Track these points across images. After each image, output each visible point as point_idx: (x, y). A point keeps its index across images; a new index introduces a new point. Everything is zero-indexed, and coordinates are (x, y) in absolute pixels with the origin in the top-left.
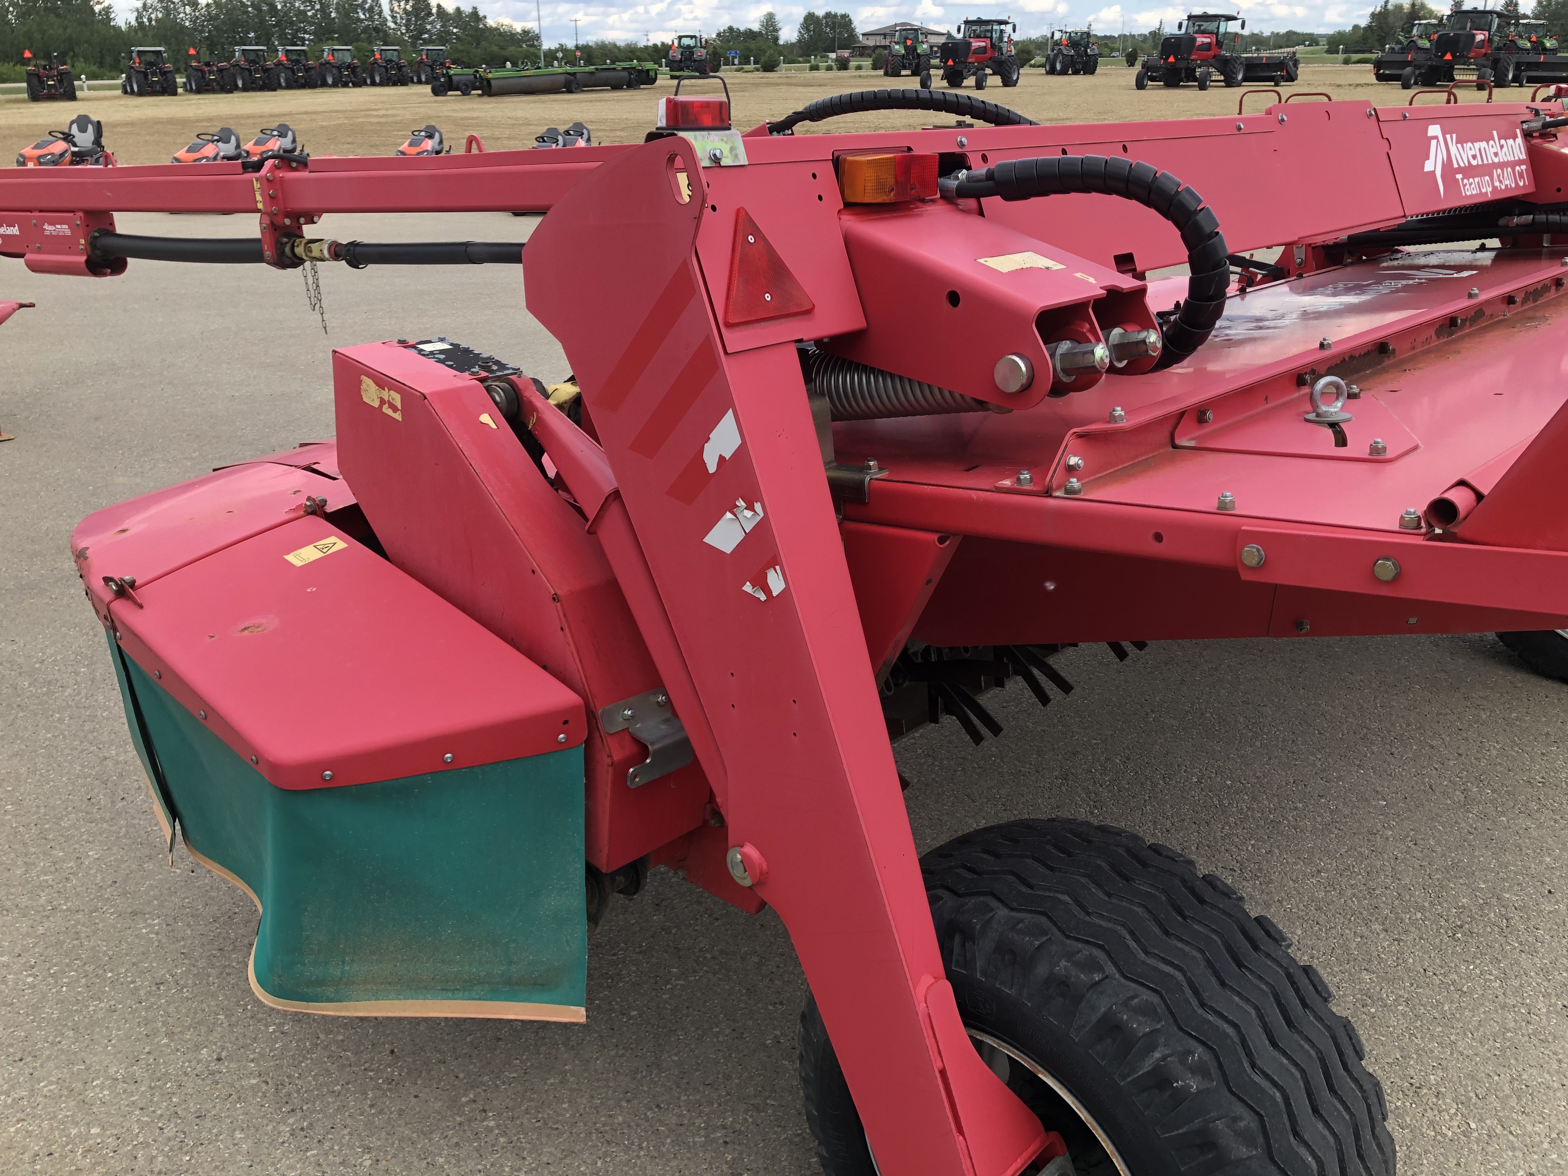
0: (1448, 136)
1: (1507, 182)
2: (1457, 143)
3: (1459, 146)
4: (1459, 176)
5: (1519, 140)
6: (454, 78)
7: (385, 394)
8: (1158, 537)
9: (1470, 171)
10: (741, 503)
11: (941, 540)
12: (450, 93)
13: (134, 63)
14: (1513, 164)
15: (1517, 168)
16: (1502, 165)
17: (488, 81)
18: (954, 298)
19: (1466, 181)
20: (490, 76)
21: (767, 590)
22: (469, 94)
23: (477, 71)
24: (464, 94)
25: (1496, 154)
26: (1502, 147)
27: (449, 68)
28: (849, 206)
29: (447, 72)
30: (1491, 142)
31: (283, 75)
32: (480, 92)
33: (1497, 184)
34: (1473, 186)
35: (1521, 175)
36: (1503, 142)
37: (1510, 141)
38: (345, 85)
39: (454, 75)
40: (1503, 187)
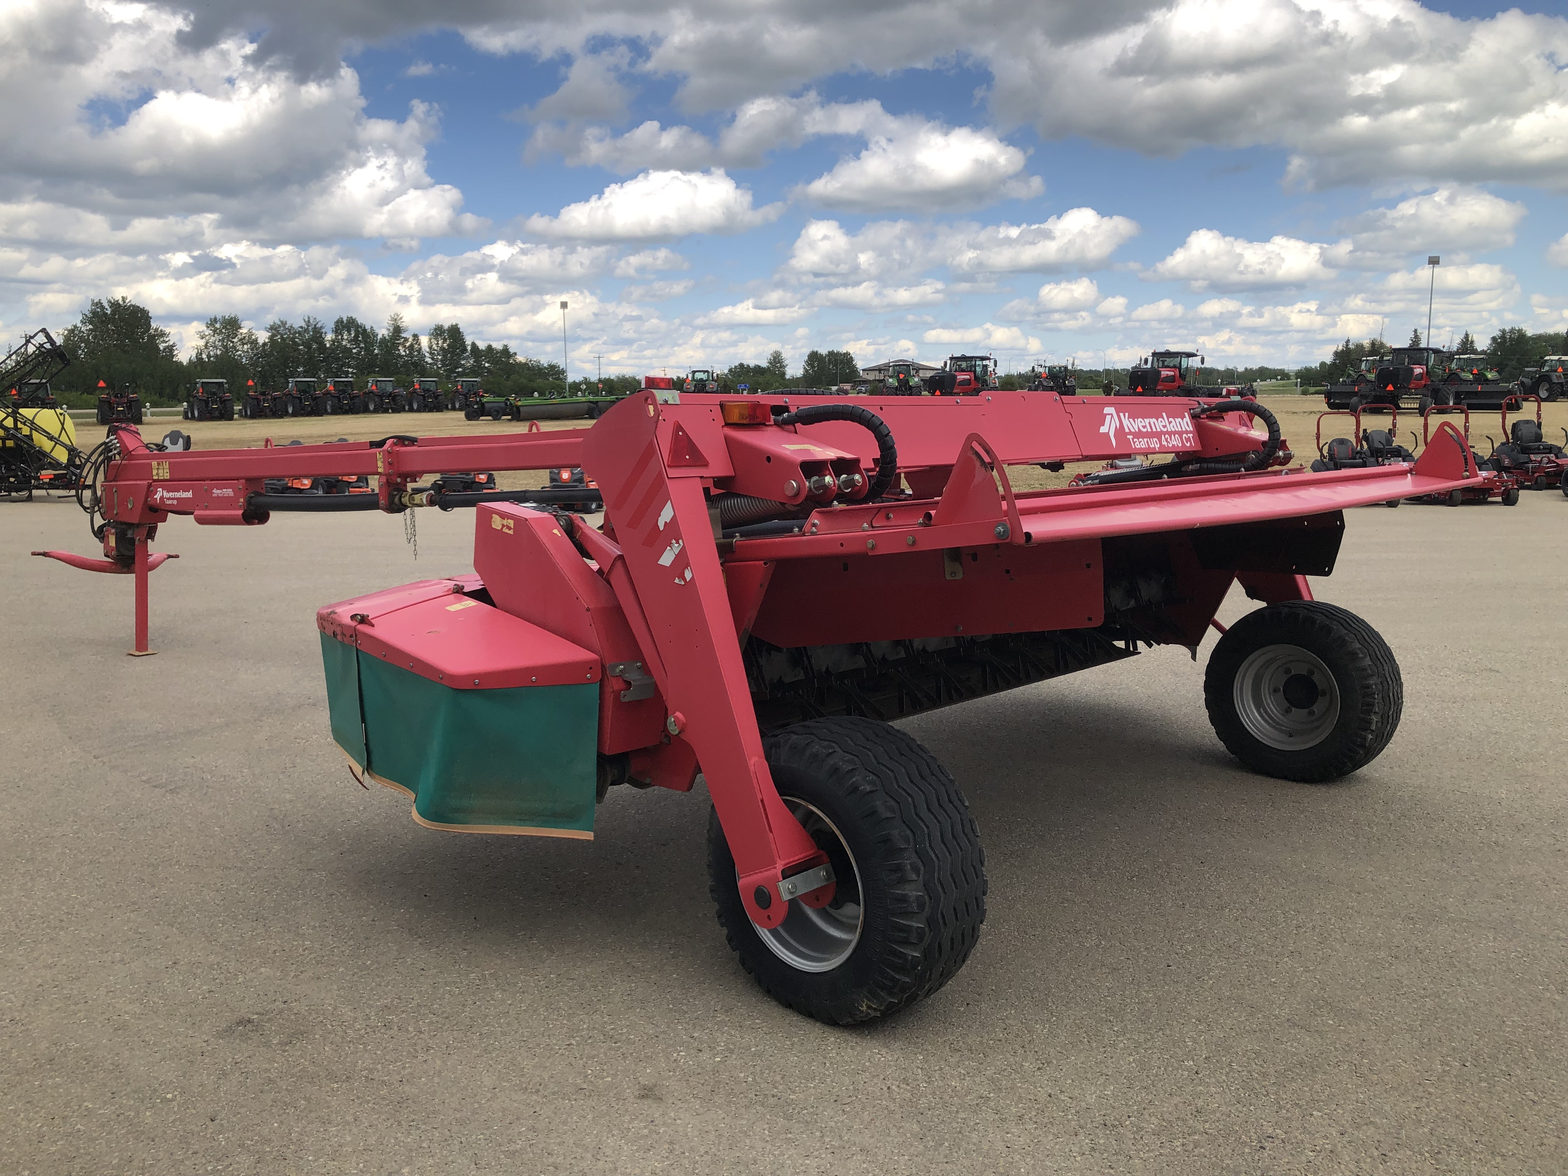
0: (1121, 415)
1: (1175, 443)
2: (1128, 418)
3: (1131, 420)
4: (1130, 437)
5: (1187, 419)
6: (486, 405)
7: (505, 522)
8: (842, 545)
9: (1139, 435)
10: (674, 541)
11: (765, 564)
12: (481, 418)
13: (198, 393)
14: (1181, 434)
15: (1184, 435)
16: (1170, 433)
17: (518, 408)
18: (769, 459)
19: (1135, 440)
20: (519, 403)
21: (685, 579)
22: (499, 419)
23: (509, 400)
24: (494, 420)
25: (1164, 426)
26: (1170, 423)
27: (483, 396)
28: (727, 425)
29: (480, 400)
30: (1160, 419)
31: (330, 402)
32: (509, 417)
33: (1164, 443)
34: (1143, 442)
35: (1188, 440)
36: (1170, 419)
37: (1178, 420)
38: (386, 411)
39: (486, 402)
40: (1171, 446)
